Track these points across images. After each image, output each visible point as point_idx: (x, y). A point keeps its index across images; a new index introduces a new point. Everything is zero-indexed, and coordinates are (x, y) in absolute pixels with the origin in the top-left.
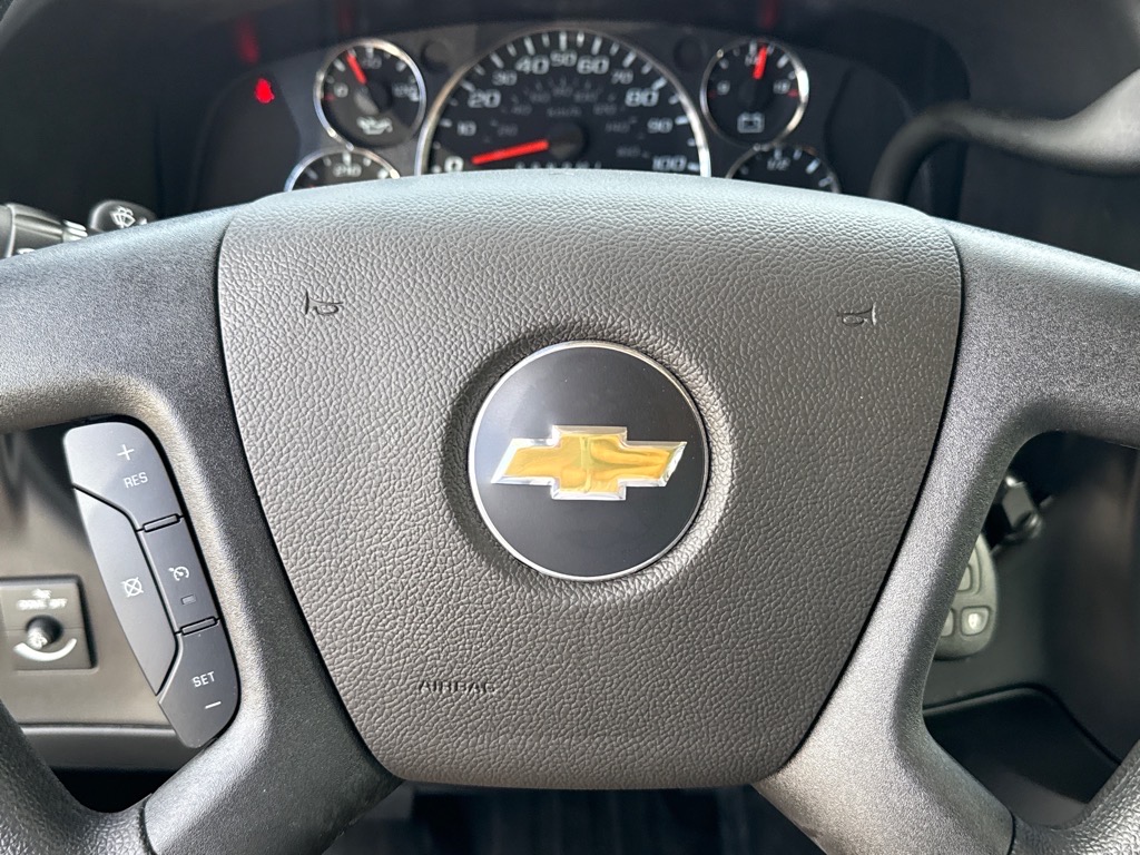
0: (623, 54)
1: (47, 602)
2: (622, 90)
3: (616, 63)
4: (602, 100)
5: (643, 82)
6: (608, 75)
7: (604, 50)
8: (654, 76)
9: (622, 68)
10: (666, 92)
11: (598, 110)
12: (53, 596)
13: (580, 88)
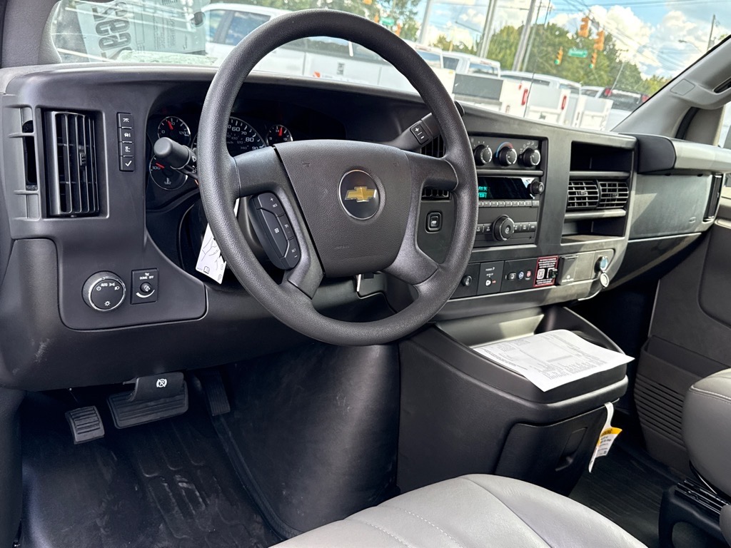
0: (244, 126)
1: (148, 277)
2: (244, 137)
3: (242, 129)
4: (239, 140)
5: (250, 135)
6: (240, 132)
7: (239, 125)
8: (253, 133)
9: (244, 131)
10: (256, 138)
11: (238, 142)
12: (150, 275)
13: (233, 136)
